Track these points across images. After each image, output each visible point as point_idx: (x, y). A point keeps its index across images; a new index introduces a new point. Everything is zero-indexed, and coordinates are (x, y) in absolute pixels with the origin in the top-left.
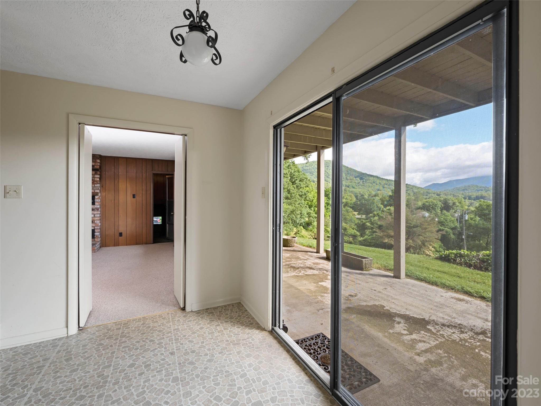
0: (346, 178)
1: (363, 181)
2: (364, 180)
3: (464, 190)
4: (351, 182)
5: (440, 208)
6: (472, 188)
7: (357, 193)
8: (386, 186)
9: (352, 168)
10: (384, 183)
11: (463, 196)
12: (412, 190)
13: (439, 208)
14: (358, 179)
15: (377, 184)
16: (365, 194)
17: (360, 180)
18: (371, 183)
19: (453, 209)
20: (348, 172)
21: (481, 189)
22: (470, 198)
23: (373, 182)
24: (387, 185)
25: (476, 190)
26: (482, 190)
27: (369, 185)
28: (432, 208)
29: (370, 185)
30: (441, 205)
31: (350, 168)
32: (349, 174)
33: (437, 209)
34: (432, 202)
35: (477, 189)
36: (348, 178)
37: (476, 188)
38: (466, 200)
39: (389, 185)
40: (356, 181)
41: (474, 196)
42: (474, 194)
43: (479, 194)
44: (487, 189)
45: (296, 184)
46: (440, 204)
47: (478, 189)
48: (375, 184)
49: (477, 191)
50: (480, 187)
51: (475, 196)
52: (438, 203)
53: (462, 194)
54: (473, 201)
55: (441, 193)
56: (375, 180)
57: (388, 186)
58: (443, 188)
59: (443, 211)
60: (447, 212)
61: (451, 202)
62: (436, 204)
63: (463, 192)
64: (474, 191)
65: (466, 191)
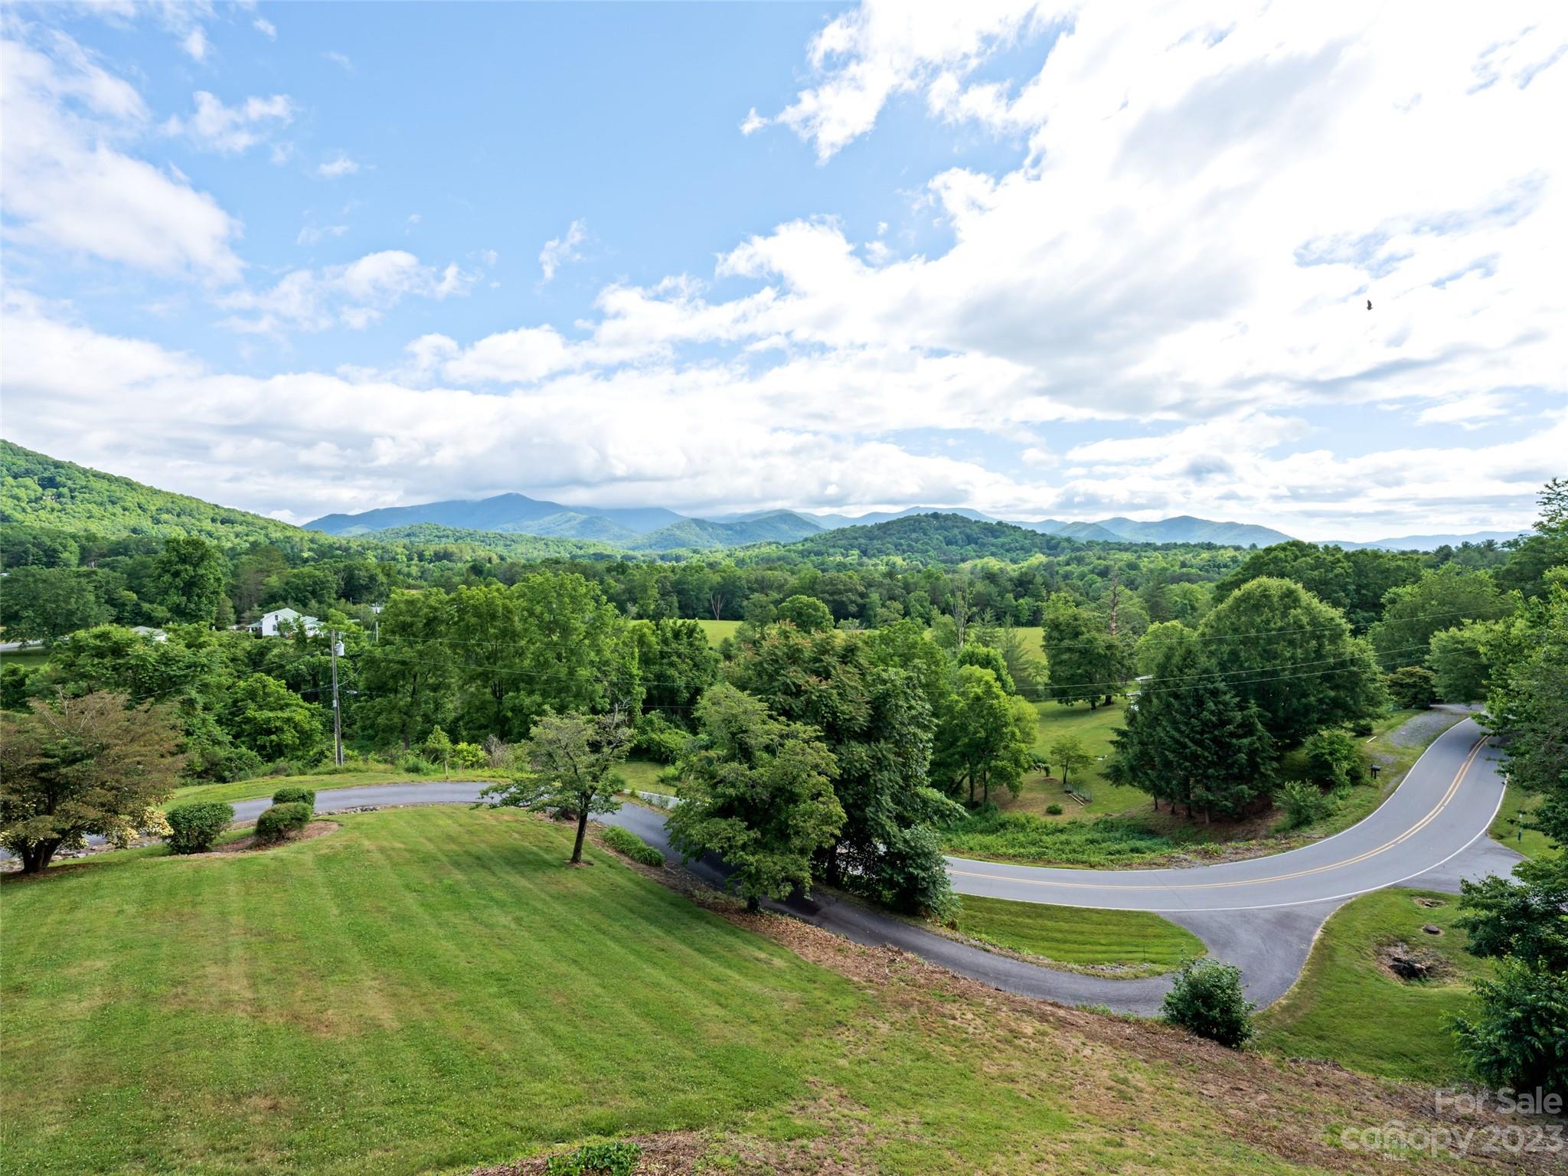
1: (59, 495)
2: (64, 490)
3: (408, 535)
5: (337, 592)
7: (23, 544)
8: (165, 517)
10: (158, 506)
11: (407, 552)
12: (263, 532)
14: (30, 482)
15: (125, 509)
16: (64, 546)
17: (43, 487)
18: (100, 504)
19: (371, 593)
23: (106, 499)
24: (168, 512)
25: (436, 537)
26: (448, 537)
27: (89, 512)
28: (313, 593)
29: (97, 511)
30: (339, 584)
33: (326, 596)
34: (309, 577)
35: (438, 534)
39: (178, 515)
40: (21, 493)
42: (431, 549)
43: (440, 547)
44: (457, 534)
46: (334, 582)
48: (118, 510)
49: (437, 539)
51: (432, 553)
52: (329, 579)
53: (404, 547)
55: (351, 545)
56: (119, 495)
57: (176, 518)
58: (357, 530)
59: (343, 600)
60: (354, 603)
61: (363, 573)
62: (322, 582)
63: (406, 541)
64: (431, 538)
65: (413, 539)
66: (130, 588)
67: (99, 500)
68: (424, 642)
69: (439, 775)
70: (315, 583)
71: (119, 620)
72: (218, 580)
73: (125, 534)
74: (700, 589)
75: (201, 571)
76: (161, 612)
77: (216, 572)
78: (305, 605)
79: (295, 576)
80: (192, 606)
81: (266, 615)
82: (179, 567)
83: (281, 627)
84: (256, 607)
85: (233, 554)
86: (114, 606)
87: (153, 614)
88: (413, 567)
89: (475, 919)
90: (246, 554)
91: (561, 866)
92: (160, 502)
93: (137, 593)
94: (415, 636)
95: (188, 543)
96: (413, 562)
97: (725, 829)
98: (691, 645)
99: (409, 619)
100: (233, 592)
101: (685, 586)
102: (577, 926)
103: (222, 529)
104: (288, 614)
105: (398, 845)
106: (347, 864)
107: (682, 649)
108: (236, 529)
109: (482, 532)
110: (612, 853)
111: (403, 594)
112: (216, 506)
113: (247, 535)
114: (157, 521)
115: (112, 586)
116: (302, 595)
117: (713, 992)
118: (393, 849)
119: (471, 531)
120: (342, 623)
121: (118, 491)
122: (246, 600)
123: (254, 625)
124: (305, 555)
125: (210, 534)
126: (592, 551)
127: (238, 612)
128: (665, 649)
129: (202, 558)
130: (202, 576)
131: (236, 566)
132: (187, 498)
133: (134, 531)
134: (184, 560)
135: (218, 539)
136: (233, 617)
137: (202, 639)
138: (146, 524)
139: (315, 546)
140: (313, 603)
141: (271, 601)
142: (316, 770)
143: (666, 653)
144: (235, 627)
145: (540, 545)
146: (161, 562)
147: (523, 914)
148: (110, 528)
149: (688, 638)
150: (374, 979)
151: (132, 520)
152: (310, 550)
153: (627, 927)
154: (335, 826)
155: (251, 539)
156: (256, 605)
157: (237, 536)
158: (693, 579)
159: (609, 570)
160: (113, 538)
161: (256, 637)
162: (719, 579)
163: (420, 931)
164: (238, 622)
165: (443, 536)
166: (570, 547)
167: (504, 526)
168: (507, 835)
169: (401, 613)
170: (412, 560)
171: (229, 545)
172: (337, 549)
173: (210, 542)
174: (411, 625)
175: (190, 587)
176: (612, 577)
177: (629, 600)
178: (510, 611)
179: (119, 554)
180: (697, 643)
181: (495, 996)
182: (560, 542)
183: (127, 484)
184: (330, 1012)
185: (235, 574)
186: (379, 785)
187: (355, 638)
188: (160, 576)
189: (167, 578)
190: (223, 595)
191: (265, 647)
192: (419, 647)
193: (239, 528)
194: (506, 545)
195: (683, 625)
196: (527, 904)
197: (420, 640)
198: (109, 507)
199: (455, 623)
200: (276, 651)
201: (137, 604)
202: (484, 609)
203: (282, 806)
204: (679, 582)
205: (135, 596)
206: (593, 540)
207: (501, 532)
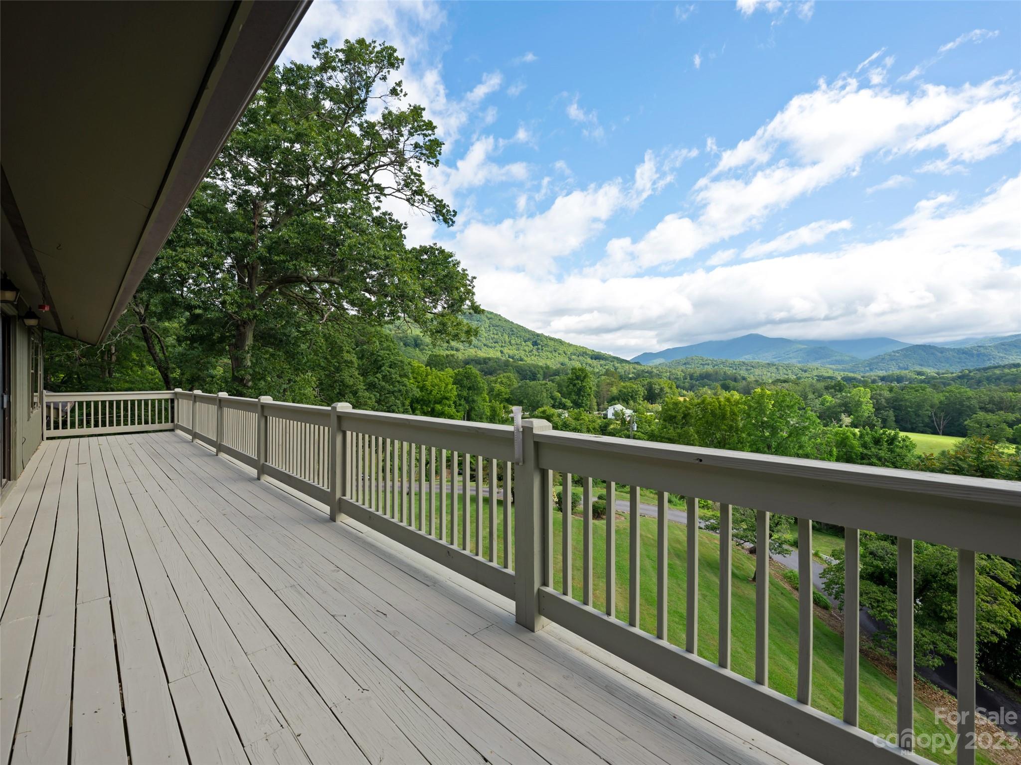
0: (510, 342)
1: (538, 349)
2: (540, 346)
3: (685, 364)
4: (518, 349)
5: (643, 397)
6: (696, 362)
7: (526, 371)
8: (573, 357)
9: (519, 324)
12: (612, 364)
14: (529, 343)
15: (559, 354)
16: (538, 372)
17: (533, 345)
18: (551, 352)
20: (513, 331)
21: (707, 362)
23: (553, 350)
24: (575, 355)
25: (701, 364)
26: (708, 364)
27: (547, 356)
28: (632, 397)
29: (550, 355)
30: (644, 392)
31: (517, 324)
32: (515, 335)
33: (638, 399)
34: (631, 388)
35: (703, 363)
36: (513, 342)
37: (701, 362)
39: (578, 356)
40: (527, 348)
42: (698, 371)
44: (714, 362)
45: (382, 371)
46: (642, 391)
48: (557, 355)
49: (701, 366)
50: (707, 360)
51: (698, 375)
52: (640, 389)
53: (682, 371)
56: (557, 347)
57: (577, 358)
58: (657, 361)
59: (646, 401)
60: (652, 404)
61: (657, 387)
62: (637, 391)
63: (683, 367)
64: (698, 365)
65: (688, 366)
66: (558, 392)
67: (550, 350)
68: (682, 428)
69: (682, 507)
70: (633, 391)
71: (554, 406)
72: (590, 388)
73: (559, 366)
74: (919, 406)
75: (584, 384)
76: (569, 403)
77: (591, 383)
78: (627, 403)
79: (624, 387)
80: (580, 401)
81: (609, 408)
82: (576, 382)
83: (616, 414)
84: (606, 403)
85: (598, 375)
86: (553, 399)
87: (566, 404)
88: (686, 384)
89: (679, 585)
90: (604, 375)
91: (744, 580)
92: (571, 350)
93: (561, 393)
94: (677, 424)
95: (580, 370)
96: (686, 381)
97: (874, 592)
98: (891, 451)
99: (673, 414)
100: (598, 395)
101: (902, 403)
102: (742, 615)
103: (595, 363)
104: (619, 407)
105: (650, 536)
106: (622, 536)
107: (882, 454)
108: (600, 363)
109: (731, 361)
110: (787, 587)
111: (672, 399)
112: (593, 351)
113: (605, 365)
114: (570, 359)
115: (552, 390)
116: (625, 398)
117: (832, 695)
118: (647, 537)
119: (724, 361)
120: (643, 414)
121: (557, 345)
122: (602, 399)
123: (604, 412)
124: (630, 376)
125: (590, 365)
126: (815, 373)
127: (598, 405)
128: (865, 451)
129: (585, 377)
130: (584, 386)
131: (598, 381)
132: (582, 347)
133: (562, 364)
134: (578, 378)
135: (593, 367)
136: (596, 407)
137: (581, 417)
138: (567, 360)
139: (635, 371)
140: (631, 402)
141: (612, 400)
142: (623, 490)
143: (866, 455)
144: (597, 413)
145: (773, 369)
146: (569, 379)
147: (708, 594)
148: (553, 362)
149: (889, 444)
150: (620, 588)
151: (562, 359)
152: (633, 373)
153: (779, 631)
154: (623, 518)
155: (607, 367)
156: (606, 402)
157: (601, 366)
158: (910, 397)
159: (827, 388)
160: (554, 368)
161: (604, 419)
162: (943, 398)
163: (648, 578)
164: (598, 410)
165: (706, 364)
166: (796, 370)
167: (746, 357)
168: (713, 551)
169: (670, 410)
170: (686, 379)
171: (598, 370)
172: (646, 372)
173: (588, 369)
174: (675, 417)
175: (580, 391)
176: (831, 393)
177: (844, 412)
178: (734, 414)
179: (556, 375)
180: (898, 450)
181: (675, 622)
182: (788, 367)
183: (560, 342)
184: (598, 591)
185: (598, 386)
186: (649, 504)
187: (649, 423)
188: (568, 386)
189: (571, 387)
190: (592, 396)
191: (607, 423)
192: (679, 431)
193: (602, 362)
194: (747, 370)
195: (884, 433)
196: (713, 591)
197: (679, 426)
198: (554, 353)
199: (700, 419)
200: (612, 427)
201: (560, 399)
202: (718, 412)
203: (600, 501)
204: (896, 400)
205: (560, 395)
206: (816, 364)
207: (744, 360)
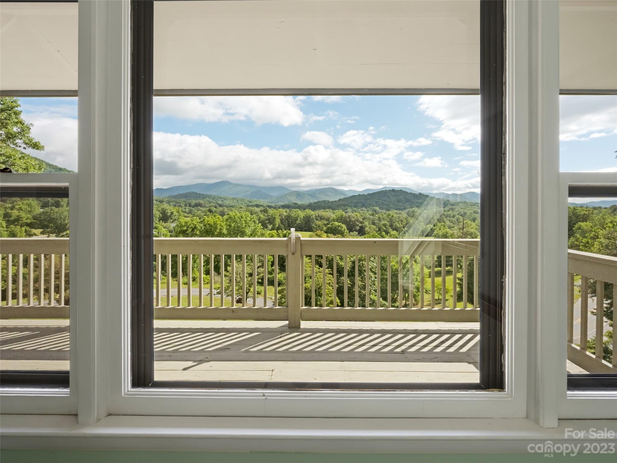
6: (192, 196)
11: (185, 203)
13: (157, 218)
19: (171, 219)
22: (190, 206)
26: (200, 197)
37: (195, 195)
38: (186, 207)
41: (193, 203)
42: (194, 202)
43: (197, 201)
44: (204, 196)
47: (197, 196)
49: (195, 198)
50: (199, 195)
54: (192, 208)
55: (164, 200)
58: (166, 195)
60: (165, 223)
61: (168, 211)
63: (184, 199)
65: (187, 198)
99: (185, 229)
101: (290, 218)
111: (183, 219)
126: (255, 203)
145: (235, 201)
158: (293, 215)
159: (261, 211)
166: (246, 202)
169: (183, 226)
176: (263, 214)
177: (268, 223)
178: (222, 226)
182: (243, 200)
186: (174, 288)
194: (222, 201)
204: (288, 216)
206: (255, 199)
207: (220, 195)
